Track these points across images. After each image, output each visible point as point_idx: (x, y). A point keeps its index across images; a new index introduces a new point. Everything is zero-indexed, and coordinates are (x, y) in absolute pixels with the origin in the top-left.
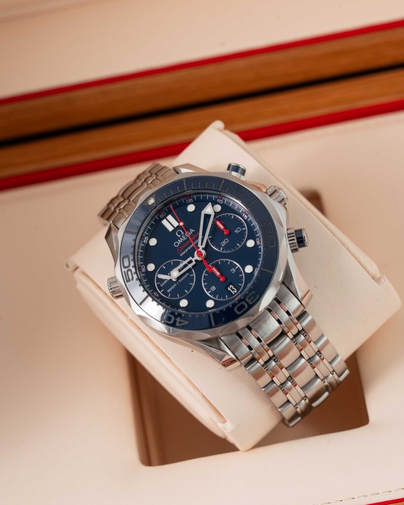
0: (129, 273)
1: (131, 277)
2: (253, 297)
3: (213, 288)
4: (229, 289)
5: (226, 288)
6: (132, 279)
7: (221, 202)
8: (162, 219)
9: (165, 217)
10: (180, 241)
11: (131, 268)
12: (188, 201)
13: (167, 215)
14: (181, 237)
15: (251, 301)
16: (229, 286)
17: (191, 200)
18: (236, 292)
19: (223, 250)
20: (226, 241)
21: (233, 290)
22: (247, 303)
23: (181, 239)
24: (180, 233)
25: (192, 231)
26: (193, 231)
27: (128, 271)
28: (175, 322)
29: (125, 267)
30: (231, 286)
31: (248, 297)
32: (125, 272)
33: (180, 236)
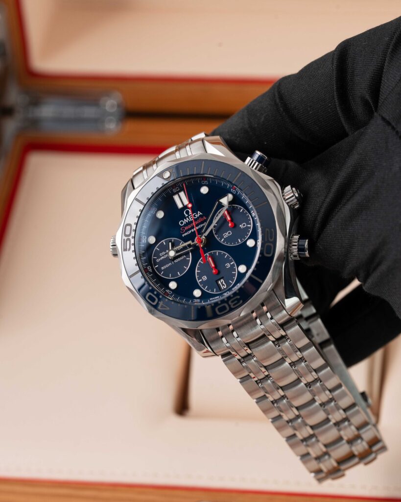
0: (128, 242)
1: (128, 247)
2: (236, 302)
3: (205, 278)
4: (219, 282)
5: (217, 281)
6: (129, 250)
7: (234, 192)
8: (175, 194)
9: (177, 193)
10: (186, 221)
11: (130, 237)
12: (203, 182)
13: (180, 191)
14: (188, 217)
15: (234, 305)
16: (220, 279)
17: (206, 182)
18: (225, 287)
19: (224, 242)
20: (229, 233)
21: (223, 285)
22: (229, 306)
23: (187, 219)
24: (188, 212)
25: (199, 213)
26: (201, 214)
27: (128, 239)
28: (158, 304)
29: (126, 235)
30: (222, 280)
31: (232, 300)
32: (124, 240)
33: (187, 215)
